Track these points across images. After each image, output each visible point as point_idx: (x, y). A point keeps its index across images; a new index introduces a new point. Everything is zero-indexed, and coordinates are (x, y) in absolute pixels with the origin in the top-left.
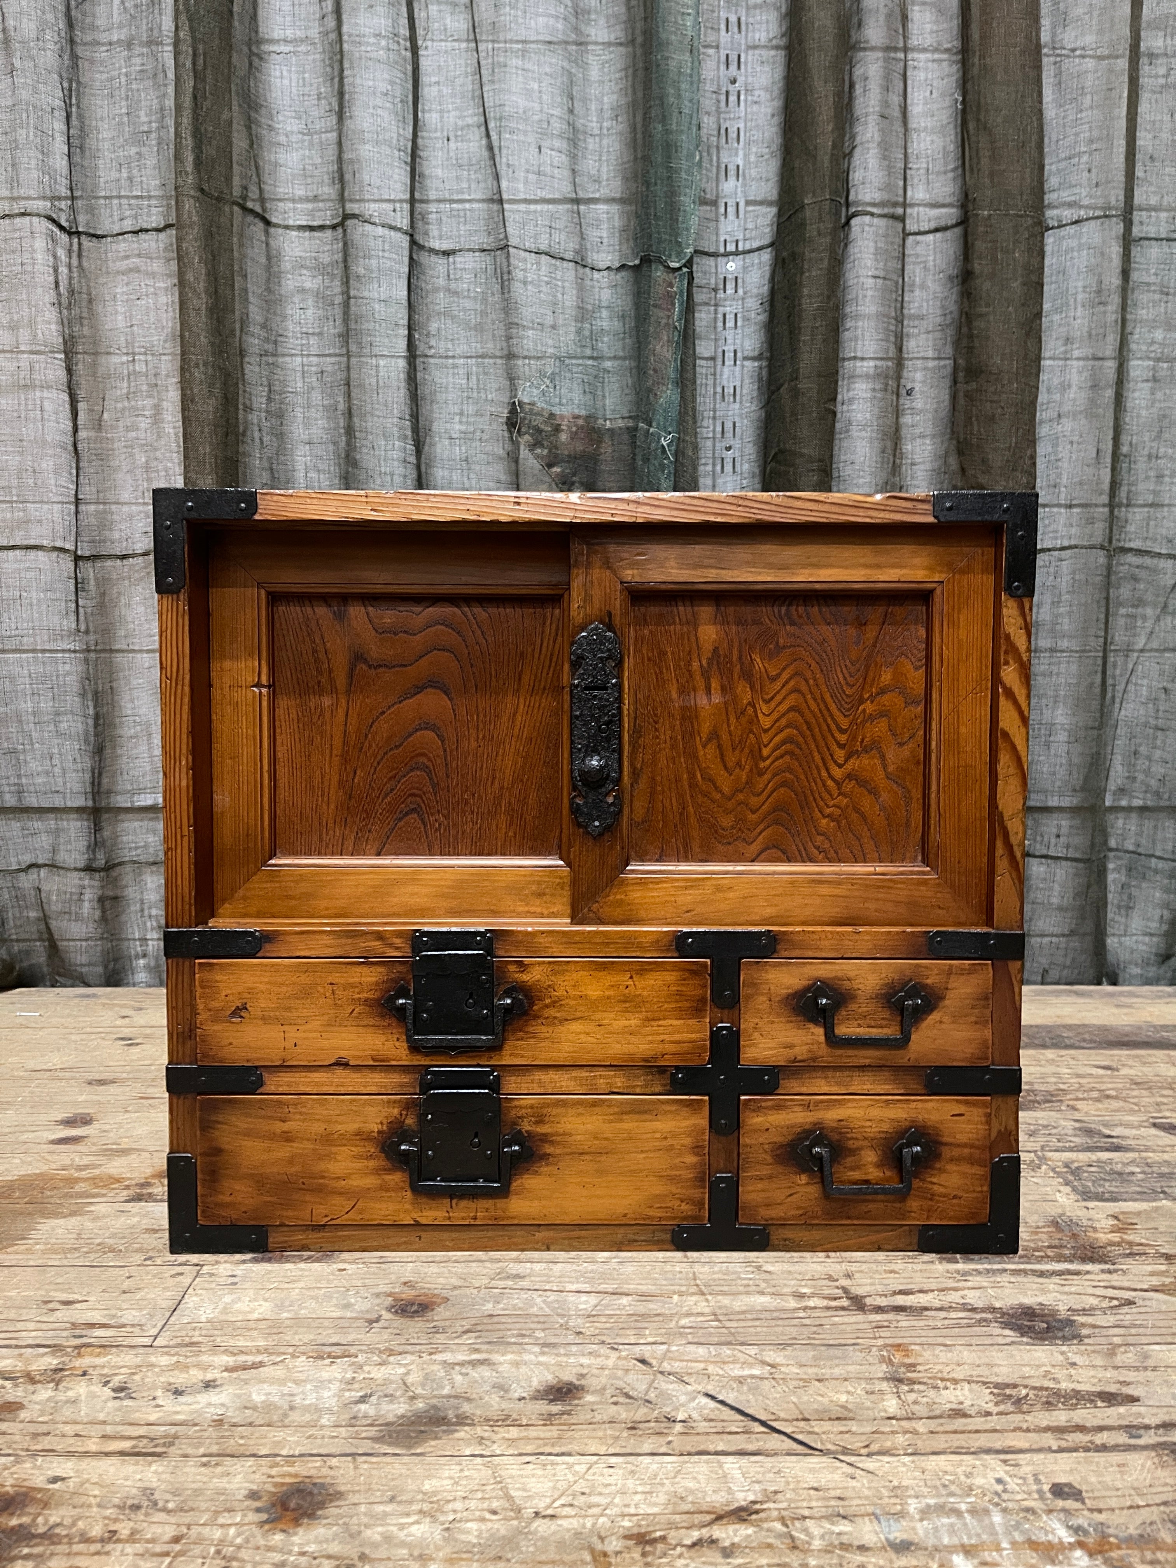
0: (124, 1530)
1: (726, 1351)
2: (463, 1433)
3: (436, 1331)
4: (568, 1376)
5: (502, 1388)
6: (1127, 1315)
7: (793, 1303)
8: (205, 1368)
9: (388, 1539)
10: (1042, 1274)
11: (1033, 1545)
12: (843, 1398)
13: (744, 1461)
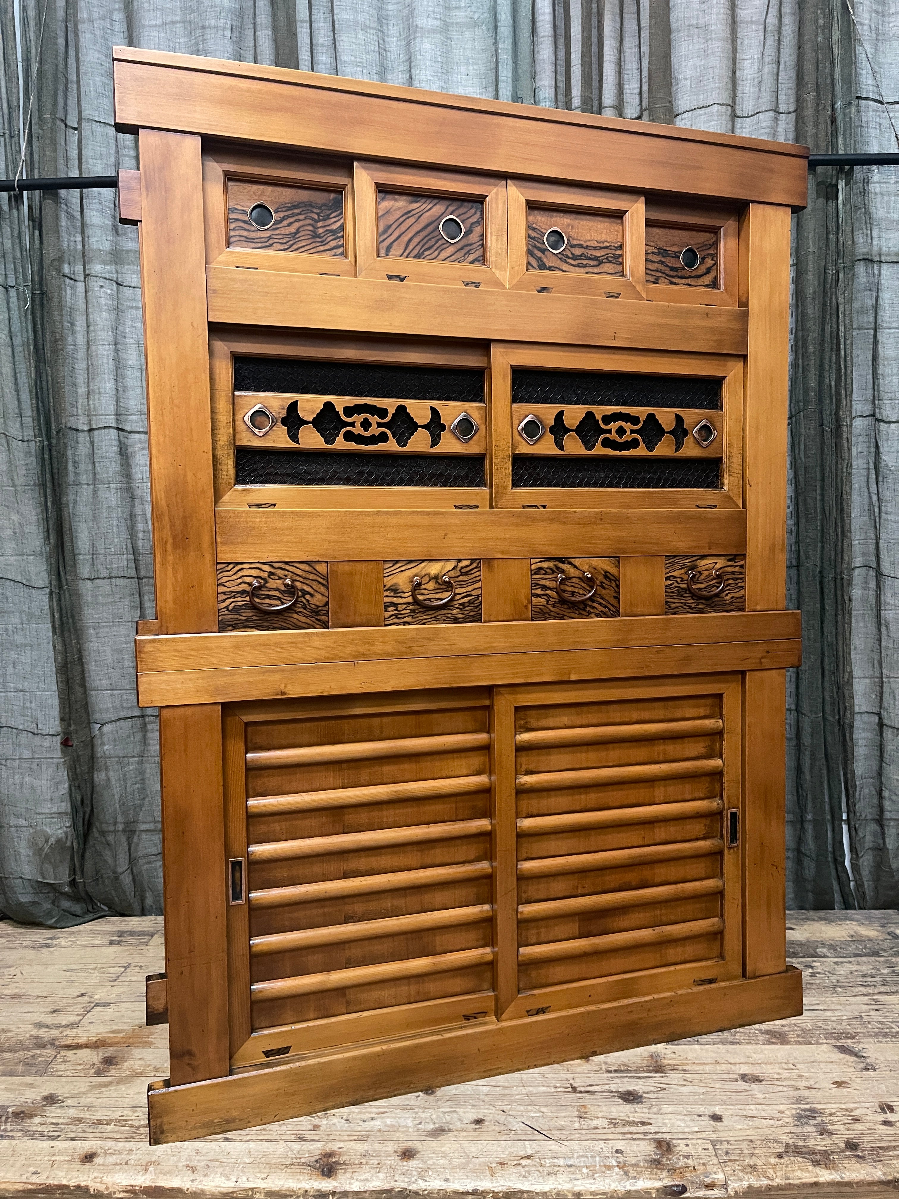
0: (364, 1161)
1: (529, 1108)
2: (450, 1134)
3: (438, 1100)
4: (480, 1117)
5: (460, 1120)
6: (661, 1094)
7: (553, 1090)
8: (370, 1113)
9: (434, 1163)
10: (639, 1078)
11: (605, 1166)
12: (563, 1123)
13: (531, 1142)
